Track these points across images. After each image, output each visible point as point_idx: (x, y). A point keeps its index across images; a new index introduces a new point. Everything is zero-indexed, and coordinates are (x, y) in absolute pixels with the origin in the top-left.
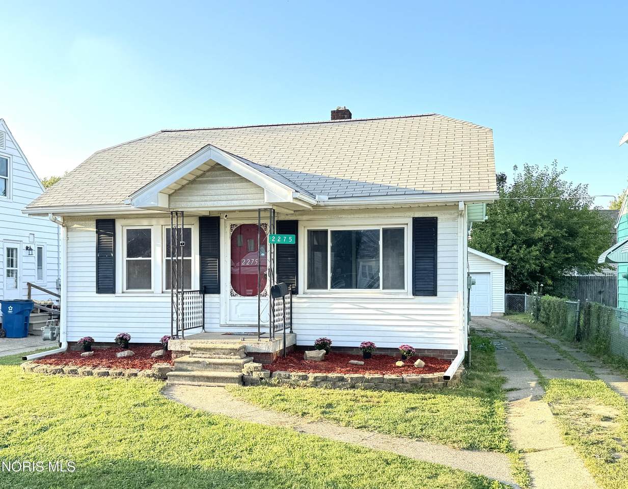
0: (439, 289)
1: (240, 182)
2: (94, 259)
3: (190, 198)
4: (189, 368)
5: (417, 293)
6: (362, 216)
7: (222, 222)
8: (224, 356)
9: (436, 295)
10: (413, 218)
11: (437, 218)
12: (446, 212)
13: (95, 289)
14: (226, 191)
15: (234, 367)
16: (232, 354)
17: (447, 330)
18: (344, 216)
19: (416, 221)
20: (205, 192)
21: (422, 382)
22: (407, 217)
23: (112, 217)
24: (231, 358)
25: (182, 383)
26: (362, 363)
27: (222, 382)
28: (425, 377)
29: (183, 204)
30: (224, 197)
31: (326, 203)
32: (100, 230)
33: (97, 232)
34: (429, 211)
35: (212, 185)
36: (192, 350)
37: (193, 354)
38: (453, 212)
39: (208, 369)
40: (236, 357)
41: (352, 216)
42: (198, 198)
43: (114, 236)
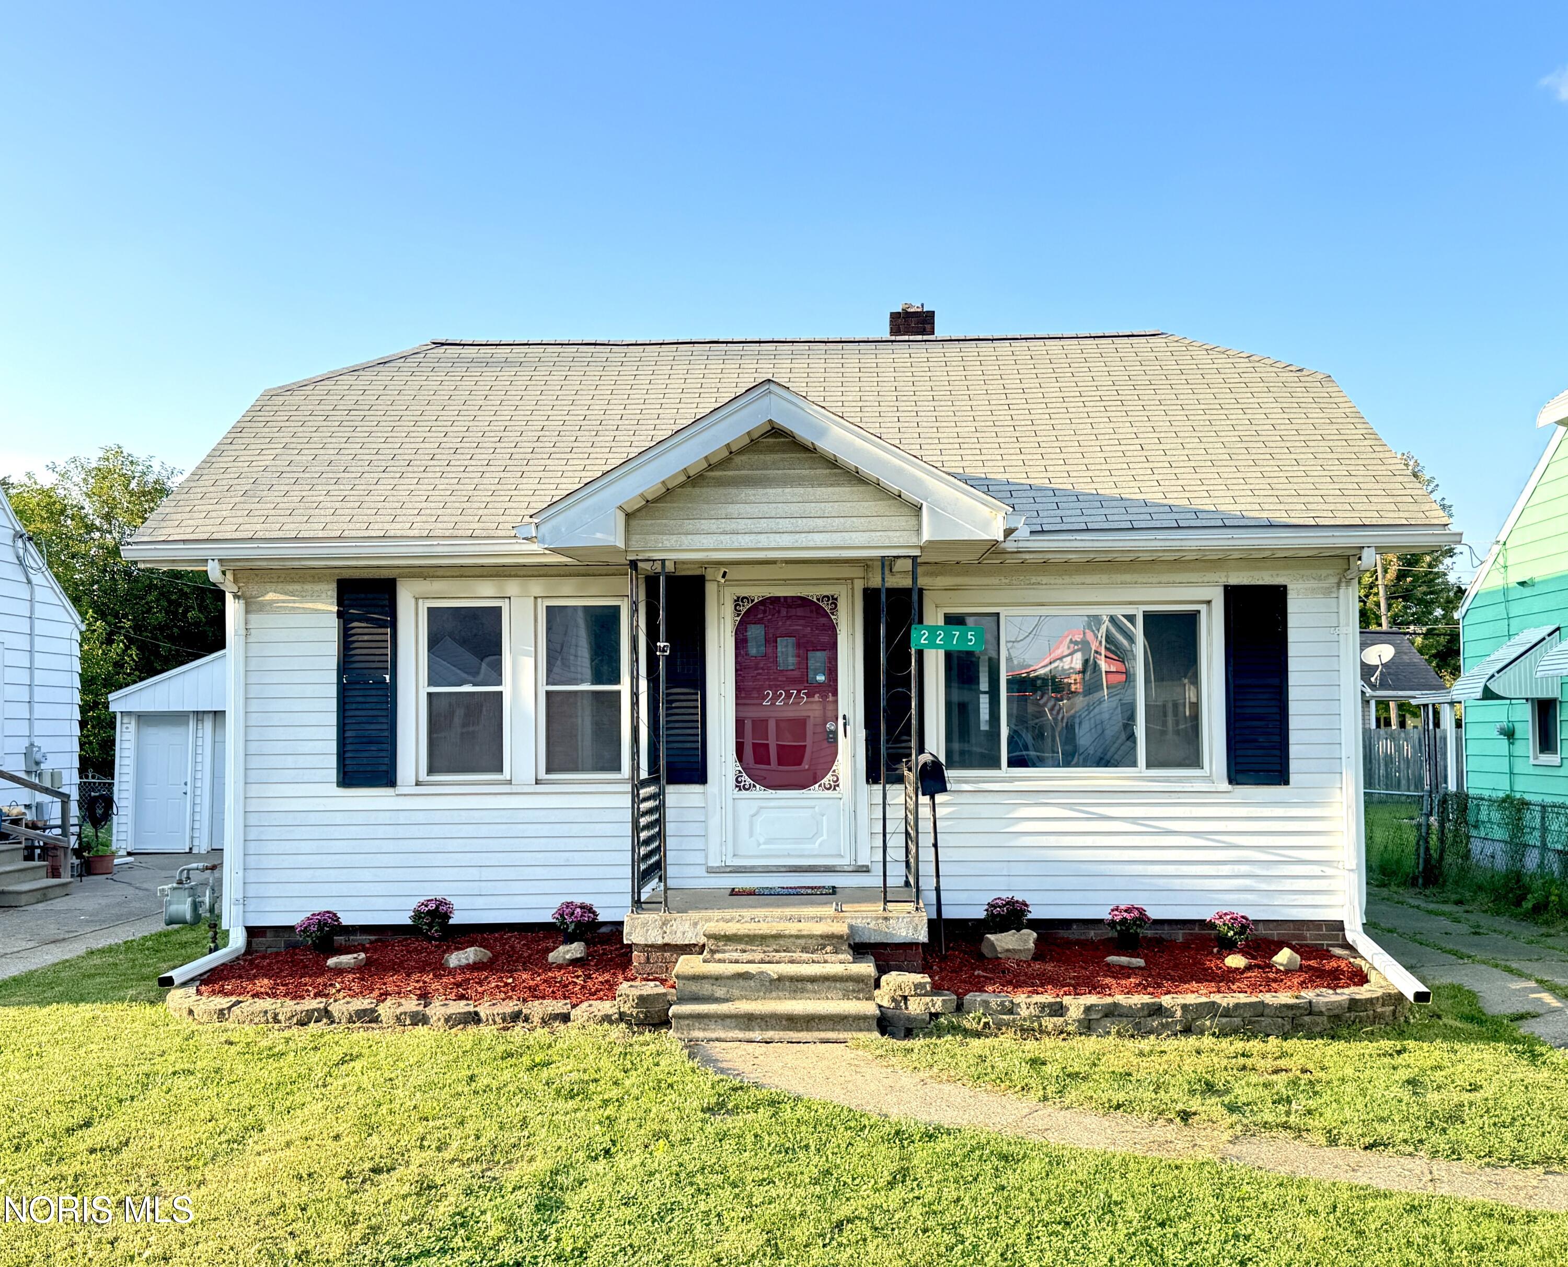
0: (1293, 765)
2: (333, 691)
3: (689, 525)
4: (720, 992)
5: (1240, 777)
6: (1095, 578)
7: (711, 590)
8: (805, 956)
9: (1286, 782)
10: (1226, 587)
11: (1285, 587)
12: (1308, 572)
13: (333, 775)
15: (851, 986)
16: (829, 949)
17: (1315, 870)
18: (1045, 580)
19: (1233, 594)
20: (733, 509)
22: (1208, 584)
23: (385, 574)
24: (826, 962)
25: (714, 1035)
26: (1140, 962)
27: (833, 1030)
29: (670, 541)
30: (784, 524)
31: (1021, 544)
32: (352, 607)
33: (340, 615)
34: (1267, 569)
35: (750, 491)
36: (712, 942)
37: (713, 952)
38: (1324, 572)
39: (774, 994)
40: (841, 957)
41: (1067, 579)
42: (712, 525)
43: (394, 625)
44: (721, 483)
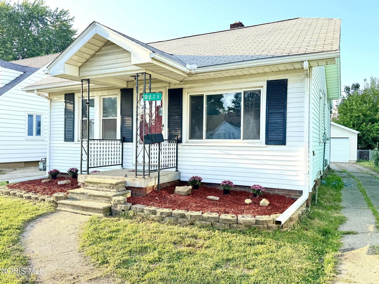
0: (288, 139)
1: (123, 53)
2: (63, 120)
3: (92, 69)
4: (78, 198)
5: (269, 143)
6: (228, 82)
8: (106, 189)
9: (284, 144)
10: (267, 81)
11: (287, 80)
12: (295, 74)
14: (114, 61)
15: (107, 199)
16: (111, 187)
18: (214, 83)
19: (269, 83)
20: (101, 63)
21: (256, 223)
22: (262, 81)
23: (73, 92)
24: (110, 191)
25: (66, 209)
26: (218, 198)
28: (259, 219)
30: (112, 66)
31: (196, 71)
32: (67, 100)
33: (65, 102)
34: (281, 74)
35: (105, 58)
36: (86, 183)
37: (87, 186)
38: (301, 74)
39: (89, 200)
40: (114, 190)
41: (221, 83)
42: (96, 68)
43: (74, 104)
44: (99, 56)
